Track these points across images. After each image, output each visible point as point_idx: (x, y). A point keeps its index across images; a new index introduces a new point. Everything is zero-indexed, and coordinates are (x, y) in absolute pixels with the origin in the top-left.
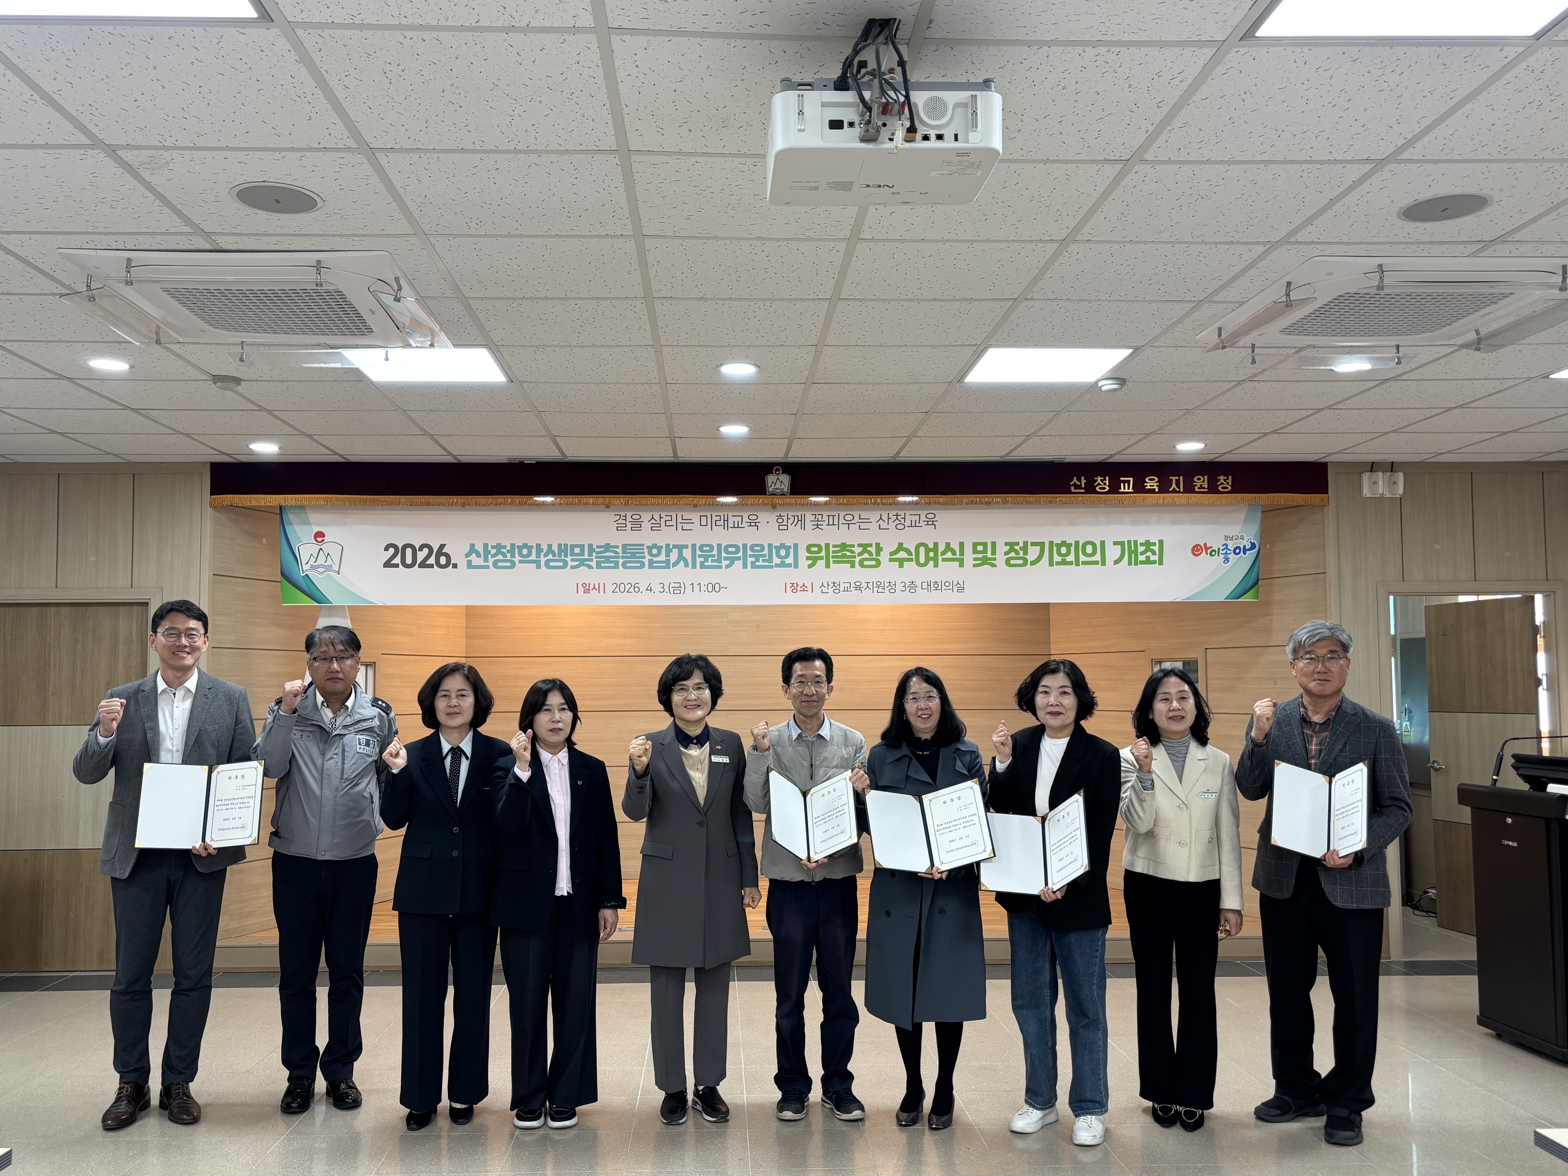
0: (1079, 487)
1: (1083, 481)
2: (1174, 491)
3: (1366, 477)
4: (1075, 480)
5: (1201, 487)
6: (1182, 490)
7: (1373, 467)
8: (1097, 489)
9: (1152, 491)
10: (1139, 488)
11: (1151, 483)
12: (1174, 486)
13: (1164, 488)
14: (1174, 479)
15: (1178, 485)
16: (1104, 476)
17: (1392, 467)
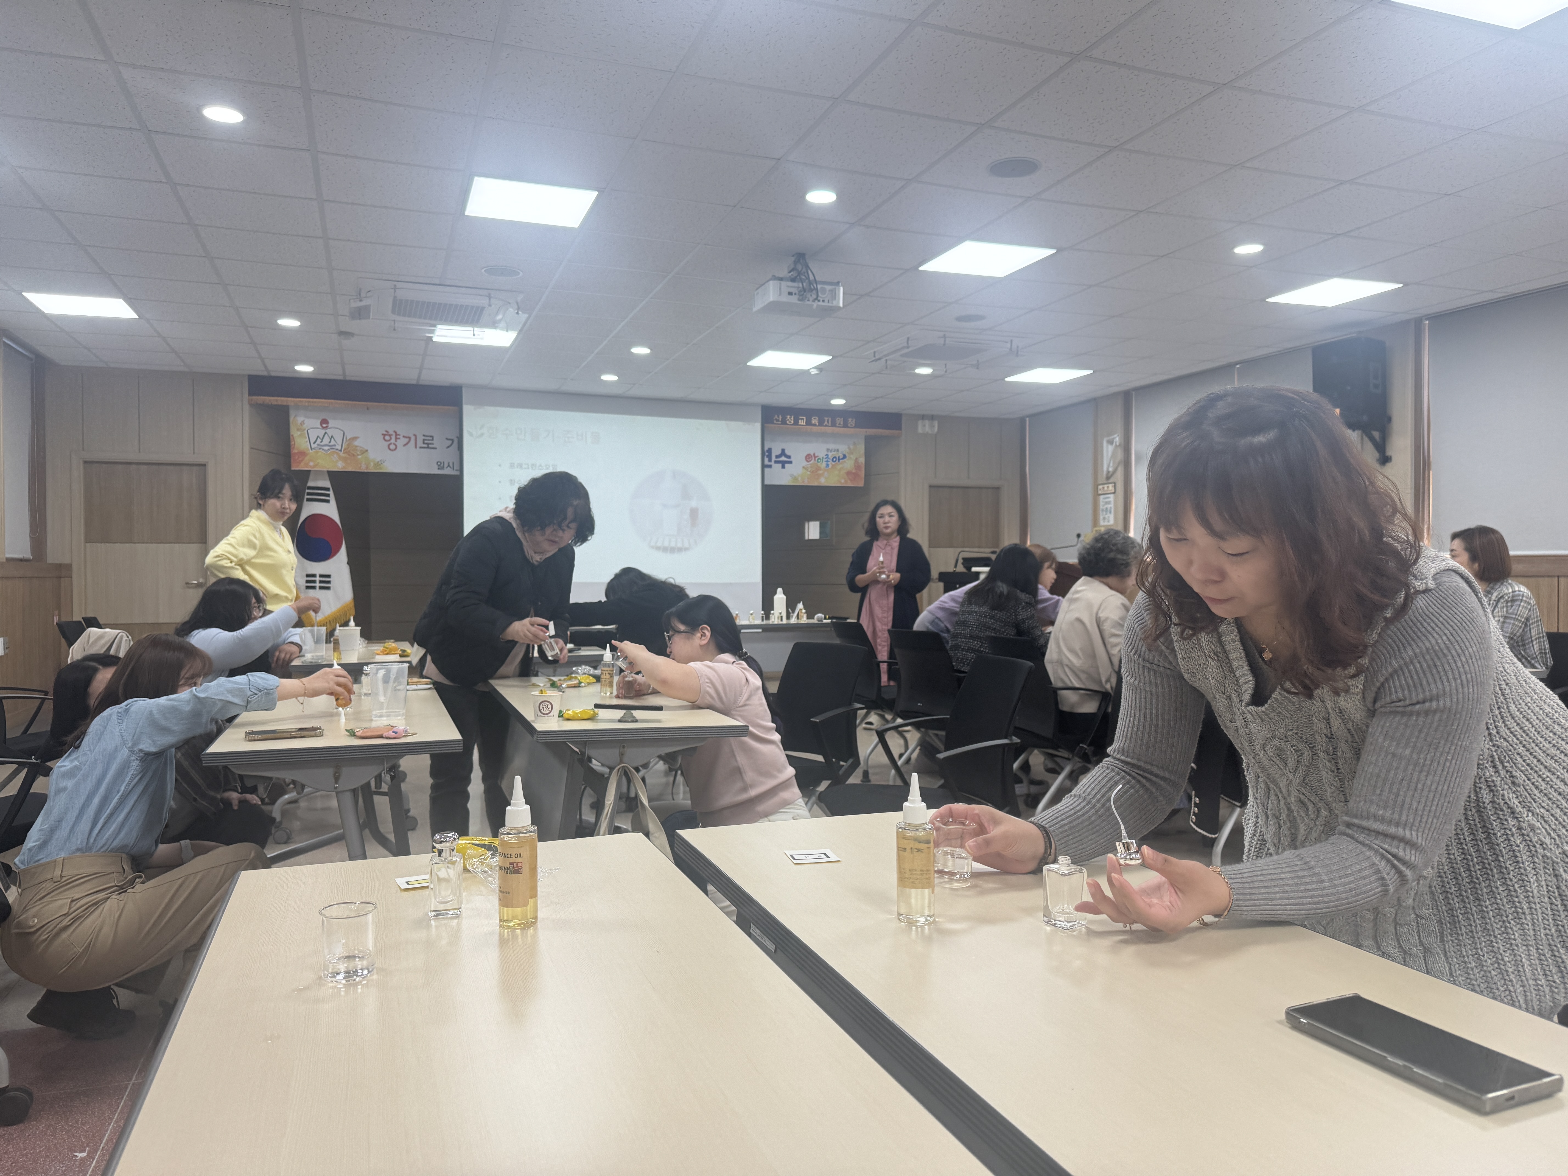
0: (778, 421)
1: (780, 417)
2: (826, 426)
3: (920, 423)
4: (776, 417)
5: (840, 424)
6: (830, 425)
7: (923, 417)
8: (788, 422)
9: (815, 425)
10: (809, 423)
11: (815, 421)
12: (826, 423)
13: (821, 423)
14: (826, 419)
15: (828, 422)
16: (791, 416)
17: (932, 418)
